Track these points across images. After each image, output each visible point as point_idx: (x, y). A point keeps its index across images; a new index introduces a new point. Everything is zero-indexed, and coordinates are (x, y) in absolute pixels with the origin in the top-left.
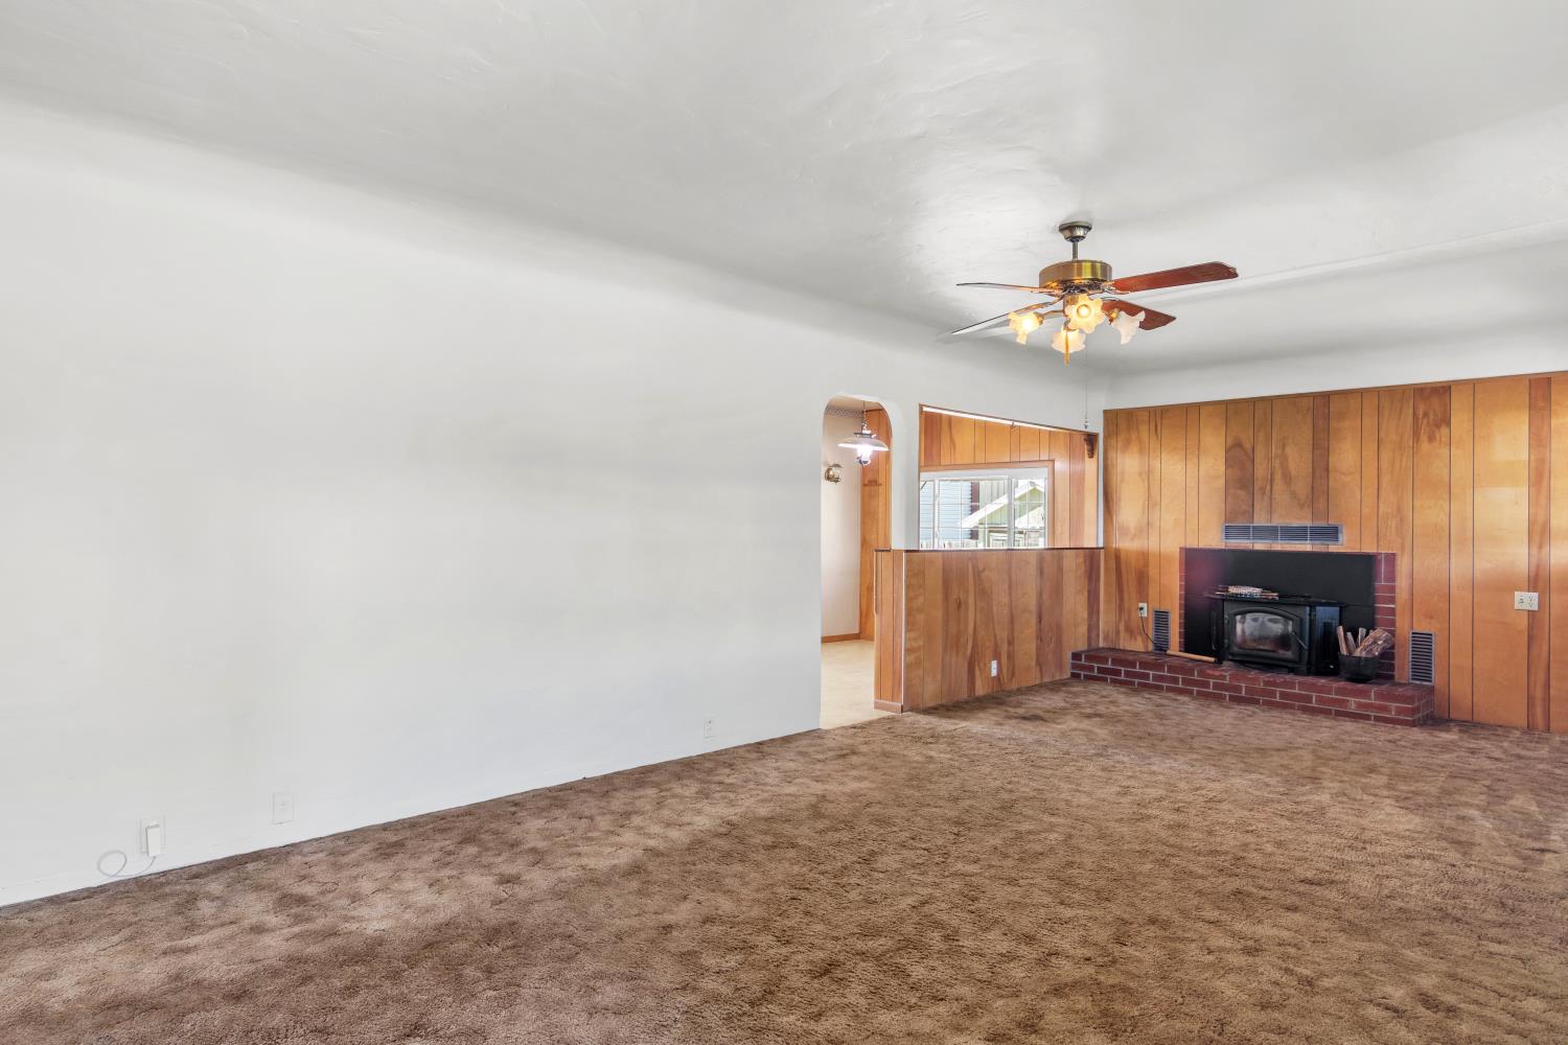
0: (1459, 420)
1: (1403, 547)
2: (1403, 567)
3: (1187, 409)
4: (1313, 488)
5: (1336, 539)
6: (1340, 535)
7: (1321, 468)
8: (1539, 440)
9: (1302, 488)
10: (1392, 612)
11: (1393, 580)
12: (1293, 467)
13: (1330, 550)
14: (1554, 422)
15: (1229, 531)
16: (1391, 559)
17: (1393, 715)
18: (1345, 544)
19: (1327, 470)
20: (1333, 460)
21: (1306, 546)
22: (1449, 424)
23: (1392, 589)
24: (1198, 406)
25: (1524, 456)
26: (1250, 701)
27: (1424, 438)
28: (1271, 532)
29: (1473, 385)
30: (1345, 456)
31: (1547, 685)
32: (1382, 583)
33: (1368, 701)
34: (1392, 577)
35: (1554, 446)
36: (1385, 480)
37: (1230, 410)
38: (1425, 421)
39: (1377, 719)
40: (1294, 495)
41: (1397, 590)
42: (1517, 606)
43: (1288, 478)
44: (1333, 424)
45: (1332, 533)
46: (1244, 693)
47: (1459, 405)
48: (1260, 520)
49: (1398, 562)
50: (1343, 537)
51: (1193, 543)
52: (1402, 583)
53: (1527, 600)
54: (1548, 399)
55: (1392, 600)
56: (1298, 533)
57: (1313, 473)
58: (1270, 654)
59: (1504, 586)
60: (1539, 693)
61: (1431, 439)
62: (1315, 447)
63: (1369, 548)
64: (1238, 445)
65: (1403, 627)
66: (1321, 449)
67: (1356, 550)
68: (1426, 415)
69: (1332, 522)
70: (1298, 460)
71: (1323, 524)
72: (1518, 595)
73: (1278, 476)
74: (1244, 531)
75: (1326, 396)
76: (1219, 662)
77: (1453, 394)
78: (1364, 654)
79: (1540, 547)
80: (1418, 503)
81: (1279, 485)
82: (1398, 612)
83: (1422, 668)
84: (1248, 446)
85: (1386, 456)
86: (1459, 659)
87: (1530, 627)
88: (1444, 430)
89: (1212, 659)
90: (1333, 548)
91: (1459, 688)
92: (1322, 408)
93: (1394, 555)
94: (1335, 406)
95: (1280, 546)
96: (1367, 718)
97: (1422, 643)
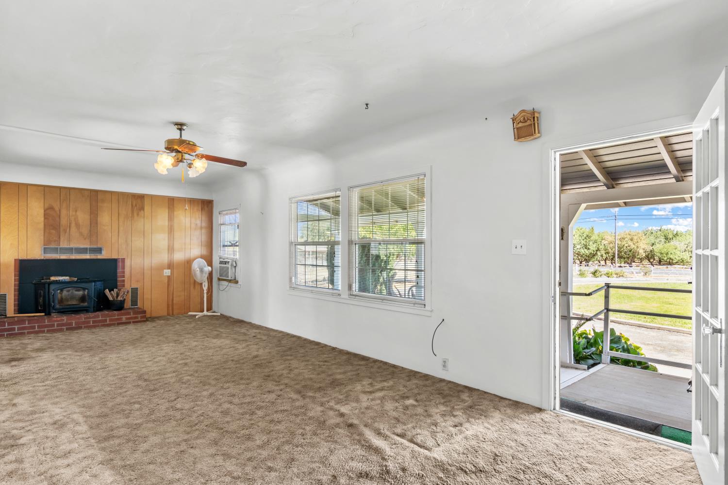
0: (147, 208)
1: (128, 256)
2: (127, 263)
3: (19, 186)
4: (90, 231)
5: (101, 253)
6: (102, 251)
7: (94, 222)
8: (171, 218)
9: (85, 231)
10: (124, 281)
11: (124, 269)
12: (80, 221)
13: (98, 258)
14: (175, 213)
15: (46, 250)
16: (123, 260)
17: (139, 319)
18: (104, 255)
19: (97, 223)
20: (99, 219)
21: (87, 256)
22: (144, 210)
23: (124, 272)
24: (27, 185)
25: (167, 224)
26: (78, 328)
27: (135, 214)
28: (70, 250)
29: (152, 197)
30: (105, 218)
31: (173, 300)
32: (119, 270)
33: (130, 316)
34: (123, 268)
35: (175, 221)
36: (121, 229)
37: (46, 190)
38: (136, 208)
39: (134, 322)
40: (81, 234)
41: (126, 273)
42: (165, 275)
43: (78, 226)
44: (100, 204)
45: (99, 250)
46: (74, 325)
47: (147, 202)
48: (64, 244)
49: (126, 261)
50: (103, 252)
51: (23, 256)
52: (127, 270)
53: (167, 272)
54: (173, 205)
55: (124, 277)
56: (84, 251)
57: (91, 224)
58: (78, 306)
59: (161, 268)
60: (170, 303)
61: (138, 215)
62: (91, 213)
63: (114, 256)
64: (51, 208)
65: (128, 286)
66: (94, 214)
67: (109, 257)
68: (136, 205)
69: (99, 246)
70: (83, 217)
71: (95, 247)
72: (165, 270)
73: (73, 225)
74: (55, 250)
75: (96, 192)
76: (48, 314)
77: (145, 199)
78: (121, 299)
79: (171, 254)
80: (133, 239)
81: (74, 229)
82: (125, 281)
83: (134, 302)
84: (57, 209)
85: (121, 219)
86: (147, 296)
87: (168, 282)
88: (142, 211)
89: (43, 314)
90: (99, 257)
91: (147, 307)
92: (94, 197)
93: (124, 259)
94: (100, 196)
95: (74, 256)
96: (130, 323)
97: (135, 291)
